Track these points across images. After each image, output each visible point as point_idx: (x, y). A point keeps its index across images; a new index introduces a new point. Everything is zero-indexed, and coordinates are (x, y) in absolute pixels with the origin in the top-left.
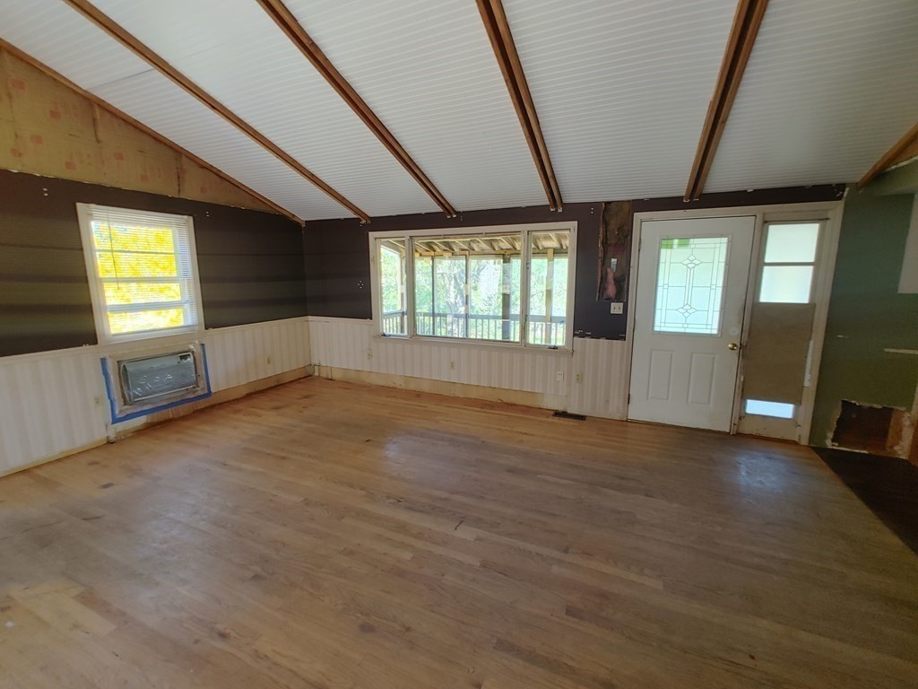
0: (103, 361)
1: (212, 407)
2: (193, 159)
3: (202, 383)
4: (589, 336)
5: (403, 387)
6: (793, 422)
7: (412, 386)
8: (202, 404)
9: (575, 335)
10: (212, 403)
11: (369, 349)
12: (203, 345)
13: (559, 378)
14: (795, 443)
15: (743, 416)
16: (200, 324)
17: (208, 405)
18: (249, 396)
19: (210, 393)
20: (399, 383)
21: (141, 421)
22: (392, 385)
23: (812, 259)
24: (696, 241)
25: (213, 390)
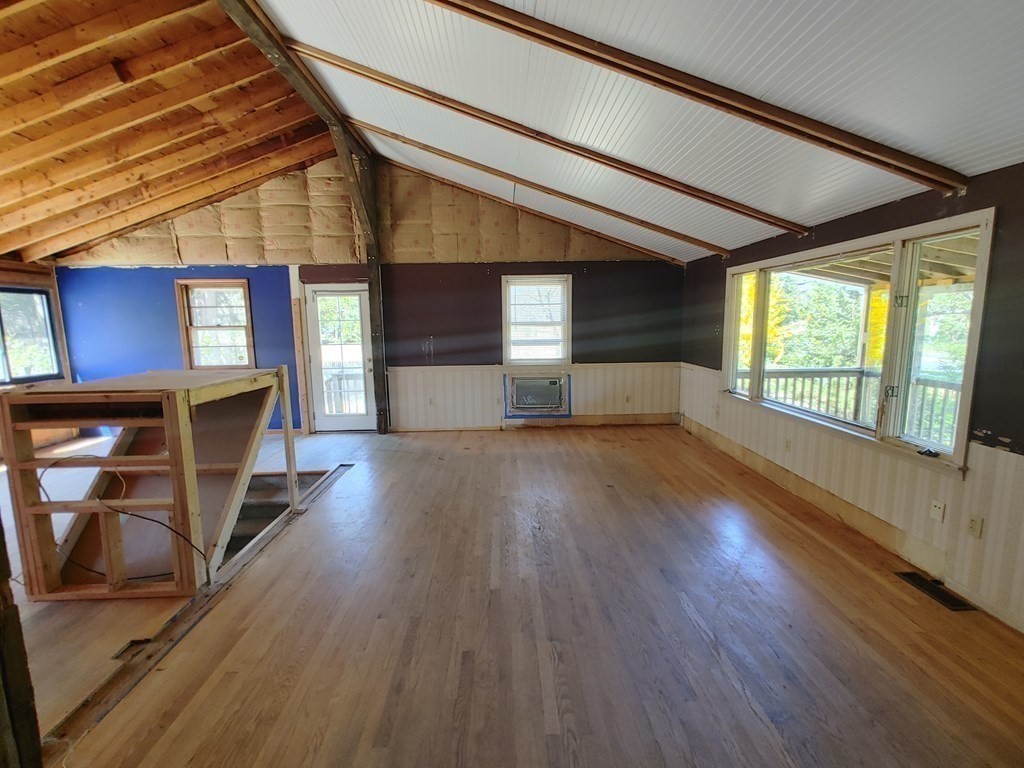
0: (505, 375)
1: (571, 427)
2: (577, 228)
3: (565, 406)
4: (1004, 445)
5: (740, 459)
7: (748, 461)
8: (564, 422)
9: (971, 437)
10: (572, 423)
11: (718, 406)
12: (569, 375)
13: (936, 514)
16: (568, 358)
17: (568, 424)
18: (603, 426)
19: (570, 415)
20: (737, 453)
21: (520, 422)
25: (573, 413)
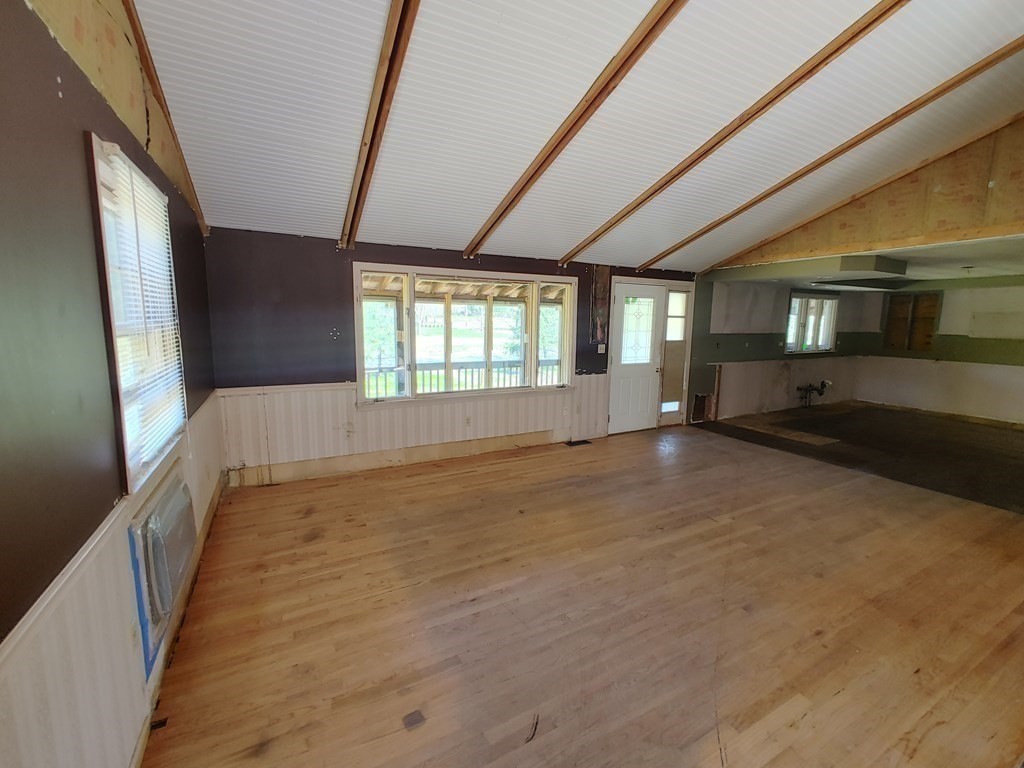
4: (584, 372)
5: (404, 462)
6: (679, 412)
7: (416, 458)
9: (576, 374)
13: (565, 412)
14: (680, 425)
15: (662, 415)
20: (397, 459)
22: (387, 464)
23: (683, 315)
24: (641, 299)
